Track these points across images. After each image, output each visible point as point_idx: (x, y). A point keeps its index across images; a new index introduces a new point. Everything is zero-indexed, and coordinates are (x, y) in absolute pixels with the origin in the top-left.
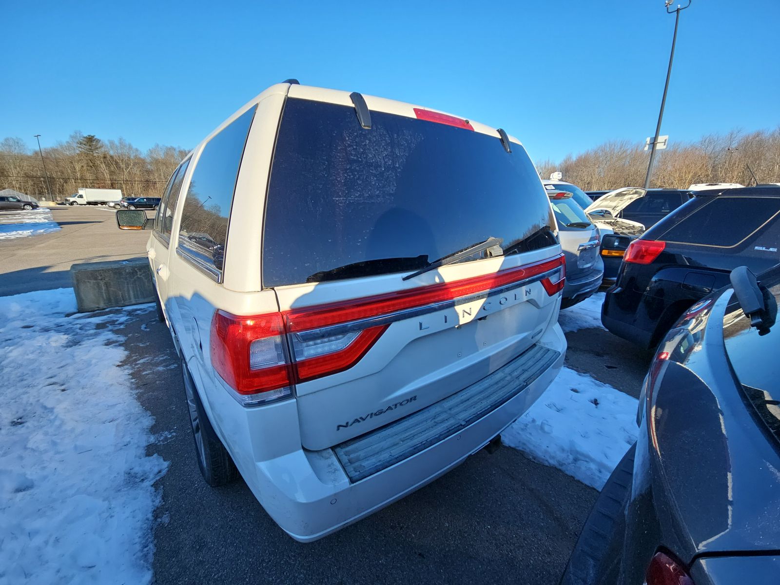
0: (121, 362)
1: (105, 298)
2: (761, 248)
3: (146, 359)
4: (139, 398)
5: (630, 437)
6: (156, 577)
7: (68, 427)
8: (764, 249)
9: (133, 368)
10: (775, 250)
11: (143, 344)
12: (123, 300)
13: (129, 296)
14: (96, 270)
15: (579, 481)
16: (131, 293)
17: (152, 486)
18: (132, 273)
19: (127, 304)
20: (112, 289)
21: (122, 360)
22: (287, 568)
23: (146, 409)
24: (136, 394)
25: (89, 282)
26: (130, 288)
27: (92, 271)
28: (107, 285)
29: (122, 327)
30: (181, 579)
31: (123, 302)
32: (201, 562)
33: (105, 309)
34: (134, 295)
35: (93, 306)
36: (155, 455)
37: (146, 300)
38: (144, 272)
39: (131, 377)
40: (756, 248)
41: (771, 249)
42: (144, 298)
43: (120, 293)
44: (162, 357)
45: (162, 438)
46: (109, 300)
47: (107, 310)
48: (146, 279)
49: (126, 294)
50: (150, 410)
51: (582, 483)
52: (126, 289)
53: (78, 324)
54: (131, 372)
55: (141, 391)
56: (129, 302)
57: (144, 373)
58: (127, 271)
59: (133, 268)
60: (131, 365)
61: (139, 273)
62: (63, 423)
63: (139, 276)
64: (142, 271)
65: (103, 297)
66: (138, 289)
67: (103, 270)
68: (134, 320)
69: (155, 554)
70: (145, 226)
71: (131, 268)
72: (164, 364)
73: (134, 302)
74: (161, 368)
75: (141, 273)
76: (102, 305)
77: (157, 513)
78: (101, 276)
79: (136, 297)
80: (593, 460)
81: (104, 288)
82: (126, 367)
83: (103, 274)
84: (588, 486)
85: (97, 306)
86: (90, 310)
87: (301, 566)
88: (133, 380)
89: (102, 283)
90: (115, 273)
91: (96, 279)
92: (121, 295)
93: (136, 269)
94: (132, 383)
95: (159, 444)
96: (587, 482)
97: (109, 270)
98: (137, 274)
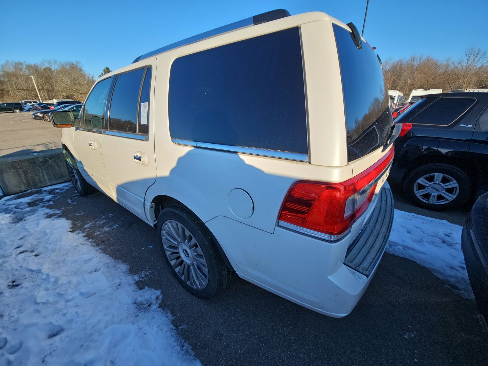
0: (71, 228)
1: (25, 183)
2: (464, 125)
3: (89, 224)
4: (104, 251)
6: (203, 363)
8: (465, 126)
9: (84, 232)
10: (471, 126)
11: (79, 214)
12: (40, 183)
13: (44, 179)
14: (15, 161)
15: (397, 256)
16: (46, 177)
17: (159, 307)
18: (44, 162)
19: (43, 185)
20: (29, 175)
21: (71, 226)
22: (281, 336)
23: (117, 258)
24: (101, 249)
25: (10, 171)
26: (44, 174)
27: (11, 162)
28: (25, 172)
29: (51, 203)
30: (221, 359)
31: (40, 185)
32: (227, 346)
33: (26, 191)
34: (48, 178)
35: (17, 189)
36: (146, 287)
37: (58, 182)
38: (54, 161)
39: (87, 238)
40: (461, 125)
41: (469, 126)
42: (56, 180)
43: (37, 178)
44: (102, 221)
45: (143, 276)
46: (29, 185)
47: (29, 192)
48: (56, 165)
49: (42, 178)
50: (119, 259)
51: (399, 257)
52: (41, 174)
54: (84, 234)
55: (103, 247)
56: (45, 184)
57: (96, 234)
58: (40, 160)
59: (45, 158)
60: (80, 230)
61: (50, 161)
63: (50, 164)
64: (52, 160)
65: (24, 183)
66: (51, 174)
67: (20, 161)
68: (58, 197)
69: (192, 349)
71: (43, 158)
72: (107, 226)
73: (49, 184)
74: (106, 229)
75: (51, 161)
76: (23, 188)
77: (175, 324)
78: (19, 165)
79: (50, 179)
81: (23, 175)
82: (78, 231)
83: (20, 164)
84: (403, 258)
85: (20, 189)
86: (14, 193)
87: (288, 333)
88: (91, 240)
89: (21, 172)
90: (30, 163)
91: (15, 168)
92: (37, 179)
93: (47, 158)
94: (91, 242)
95: (143, 280)
96: (401, 256)
97: (25, 160)
98: (48, 163)
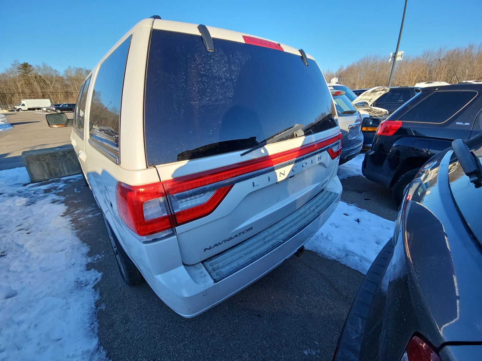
0: (63, 213)
1: (48, 172)
2: (460, 123)
3: (80, 211)
4: (78, 235)
5: (378, 240)
6: (101, 342)
7: (34, 256)
8: (462, 124)
9: (72, 217)
10: (468, 124)
11: (76, 201)
12: (60, 173)
13: (64, 170)
14: (39, 155)
15: (349, 267)
16: (65, 169)
17: (93, 288)
18: (64, 155)
19: (63, 176)
20: (51, 166)
21: (64, 212)
22: (180, 329)
23: (84, 242)
24: (76, 233)
25: (35, 163)
26: (64, 166)
27: (36, 155)
28: (48, 164)
29: (61, 191)
30: (116, 341)
31: (60, 175)
32: (128, 330)
33: (48, 180)
34: (67, 170)
35: (41, 178)
36: (93, 270)
37: (76, 173)
38: (72, 155)
39: (71, 222)
40: (457, 123)
41: (466, 124)
42: (74, 171)
43: (57, 169)
44: (90, 208)
45: (96, 259)
46: (51, 174)
47: (50, 180)
48: (73, 159)
49: (62, 170)
50: (86, 242)
51: (350, 268)
52: (61, 166)
53: (31, 190)
54: (71, 219)
55: (79, 231)
56: (64, 174)
57: (79, 220)
58: (60, 154)
59: (64, 152)
60: (70, 215)
61: (68, 155)
62: (30, 254)
63: (69, 158)
64: (70, 154)
65: (46, 172)
66: (69, 166)
67: (43, 154)
68: (69, 186)
69: (99, 328)
70: (67, 124)
71: (63, 152)
72: (92, 213)
73: (67, 174)
74: (90, 216)
75: (69, 155)
76: (46, 177)
77: (97, 304)
78: (43, 158)
79: (68, 171)
80: (356, 255)
81: (46, 166)
82: (67, 216)
83: (44, 157)
84: (354, 270)
85: (43, 178)
86: (39, 181)
87: (188, 328)
88: (73, 224)
89: (44, 163)
90: (52, 156)
91: (39, 160)
92: (58, 170)
93: (66, 153)
94: (72, 226)
95: (94, 263)
96: (353, 268)
97: (47, 154)
98: (67, 156)
